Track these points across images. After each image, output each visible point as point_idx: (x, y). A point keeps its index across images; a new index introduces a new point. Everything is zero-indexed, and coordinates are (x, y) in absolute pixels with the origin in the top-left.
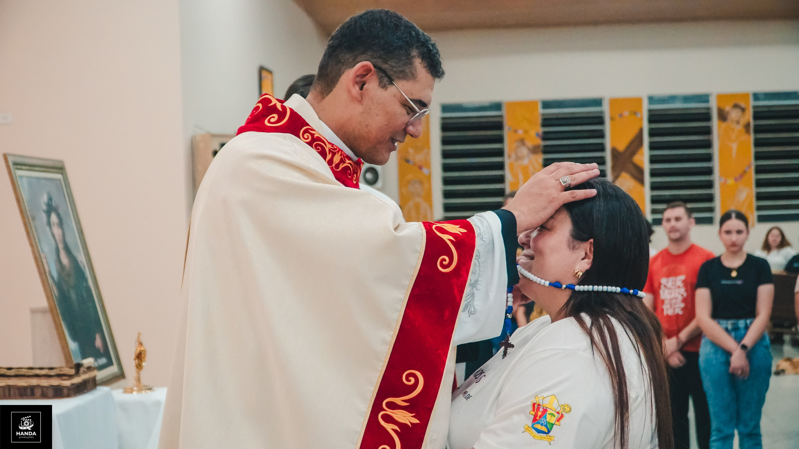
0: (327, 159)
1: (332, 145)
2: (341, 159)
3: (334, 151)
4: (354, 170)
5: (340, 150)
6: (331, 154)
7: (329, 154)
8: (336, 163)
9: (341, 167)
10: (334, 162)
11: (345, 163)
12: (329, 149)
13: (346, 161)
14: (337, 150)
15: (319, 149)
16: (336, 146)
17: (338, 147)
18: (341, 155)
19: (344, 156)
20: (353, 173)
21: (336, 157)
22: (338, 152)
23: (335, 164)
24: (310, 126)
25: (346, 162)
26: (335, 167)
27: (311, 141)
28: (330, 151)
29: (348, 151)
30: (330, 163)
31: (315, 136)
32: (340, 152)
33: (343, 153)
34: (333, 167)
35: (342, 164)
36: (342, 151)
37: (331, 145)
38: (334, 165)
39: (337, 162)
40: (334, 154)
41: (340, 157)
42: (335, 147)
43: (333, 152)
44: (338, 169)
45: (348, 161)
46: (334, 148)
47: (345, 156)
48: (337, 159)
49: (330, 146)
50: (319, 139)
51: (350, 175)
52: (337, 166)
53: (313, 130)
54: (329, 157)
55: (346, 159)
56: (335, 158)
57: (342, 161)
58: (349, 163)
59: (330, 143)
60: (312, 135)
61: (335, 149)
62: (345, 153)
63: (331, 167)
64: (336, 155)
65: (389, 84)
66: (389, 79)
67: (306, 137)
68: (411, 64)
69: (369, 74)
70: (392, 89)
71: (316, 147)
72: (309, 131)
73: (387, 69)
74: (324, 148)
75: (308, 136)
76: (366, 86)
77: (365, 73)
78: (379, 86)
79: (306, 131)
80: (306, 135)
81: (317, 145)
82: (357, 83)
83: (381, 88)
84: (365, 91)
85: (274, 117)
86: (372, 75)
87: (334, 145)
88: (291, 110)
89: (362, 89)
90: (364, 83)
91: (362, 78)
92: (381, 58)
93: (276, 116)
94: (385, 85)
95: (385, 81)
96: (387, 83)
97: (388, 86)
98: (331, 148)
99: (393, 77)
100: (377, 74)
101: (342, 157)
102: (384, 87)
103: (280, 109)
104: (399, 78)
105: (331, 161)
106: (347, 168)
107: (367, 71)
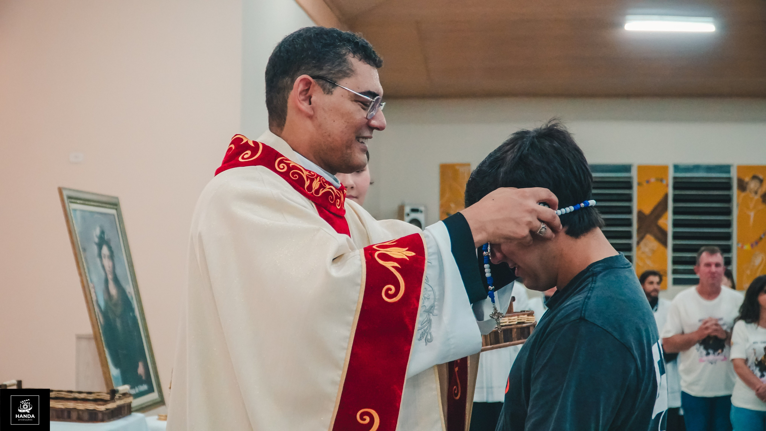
0: (306, 187)
1: (310, 172)
2: (321, 184)
3: (312, 177)
4: (336, 196)
5: (318, 176)
6: (309, 181)
7: (307, 180)
9: (321, 192)
10: (313, 188)
11: (325, 188)
12: (306, 176)
13: (326, 186)
14: (316, 176)
15: (296, 177)
16: (313, 172)
17: (316, 173)
18: (320, 181)
20: (335, 198)
22: (316, 178)
23: (314, 190)
24: (283, 156)
25: (326, 188)
26: (315, 193)
27: (287, 170)
28: (307, 178)
29: (327, 177)
30: (309, 189)
31: (291, 165)
32: (319, 178)
33: (322, 179)
34: (312, 193)
36: (321, 177)
37: (308, 172)
38: (313, 191)
39: (316, 188)
40: (312, 181)
41: (319, 182)
42: (313, 174)
43: (310, 179)
44: (318, 195)
45: (328, 186)
46: (311, 174)
47: (324, 181)
48: (316, 185)
49: (307, 173)
50: (295, 167)
51: (332, 200)
52: (317, 191)
53: (289, 160)
55: (326, 184)
56: (314, 185)
57: (322, 186)
58: (329, 188)
59: (307, 170)
60: (288, 165)
63: (310, 193)
64: (314, 182)
65: (333, 87)
66: (331, 84)
67: (282, 167)
68: (345, 61)
69: (311, 86)
70: (337, 91)
71: (293, 176)
72: (284, 161)
73: (325, 74)
74: (301, 177)
75: (283, 166)
76: (313, 99)
77: (307, 88)
78: (324, 93)
79: (281, 162)
80: (281, 166)
81: (293, 174)
82: (304, 100)
83: (327, 94)
84: (313, 104)
85: (247, 154)
86: (314, 86)
87: (311, 171)
88: (263, 144)
89: (310, 103)
90: (310, 97)
91: (306, 94)
92: (315, 67)
93: (249, 152)
94: (329, 89)
95: (328, 85)
96: (331, 87)
97: (332, 90)
98: (308, 175)
99: (334, 79)
100: (318, 83)
101: (321, 183)
102: (329, 92)
103: (252, 145)
104: (340, 78)
105: (310, 187)
106: (328, 194)
107: (308, 83)
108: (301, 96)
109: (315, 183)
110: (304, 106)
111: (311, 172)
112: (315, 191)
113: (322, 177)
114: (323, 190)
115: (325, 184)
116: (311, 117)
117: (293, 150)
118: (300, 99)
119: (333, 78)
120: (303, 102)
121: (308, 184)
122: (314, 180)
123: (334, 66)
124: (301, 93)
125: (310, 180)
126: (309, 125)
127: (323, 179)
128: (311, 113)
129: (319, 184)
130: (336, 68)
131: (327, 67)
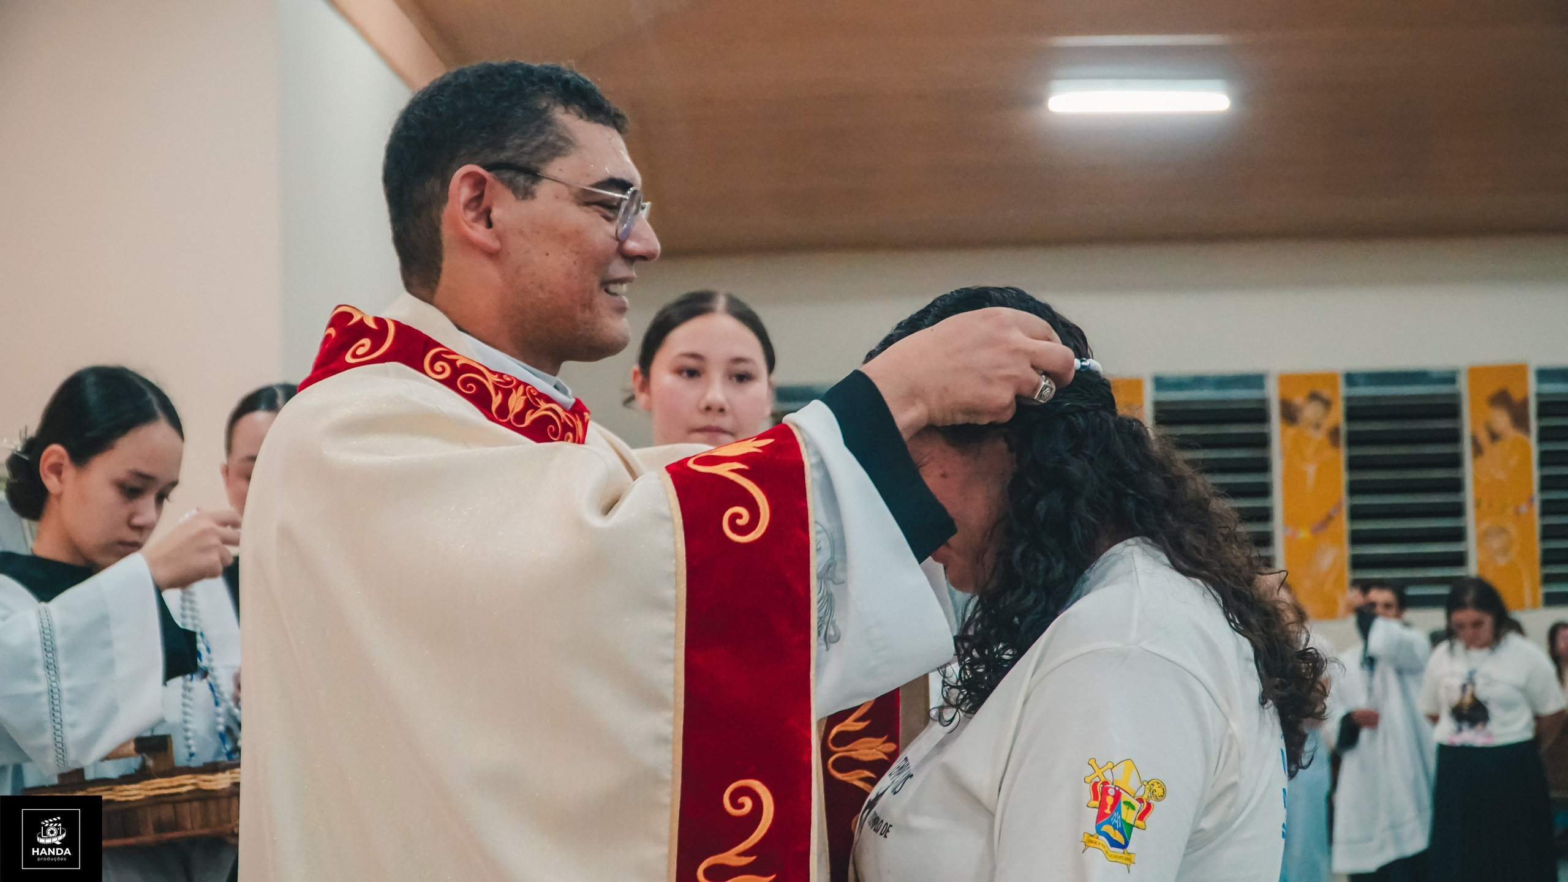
0: (494, 407)
1: (501, 375)
2: (527, 401)
3: (507, 386)
4: (562, 422)
5: (519, 383)
6: (500, 396)
7: (497, 394)
8: (515, 412)
9: (529, 418)
10: (510, 411)
11: (536, 409)
12: (494, 385)
13: (539, 404)
14: (515, 383)
15: (471, 389)
16: (509, 376)
17: (516, 379)
18: (524, 394)
19: (532, 395)
20: (562, 428)
22: (516, 387)
23: (513, 414)
24: (439, 345)
25: (539, 408)
26: (516, 420)
27: (451, 375)
28: (497, 389)
29: (541, 383)
30: (502, 413)
31: (458, 363)
32: (521, 388)
33: (530, 389)
34: (510, 420)
35: (530, 412)
36: (526, 385)
37: (497, 376)
38: (511, 416)
39: (517, 410)
40: (507, 394)
41: (524, 398)
42: (508, 379)
43: (503, 390)
44: (523, 423)
45: (543, 405)
46: (505, 380)
47: (535, 394)
48: (516, 403)
49: (495, 378)
50: (467, 368)
51: (555, 435)
52: (520, 417)
53: (454, 353)
54: (497, 400)
55: (540, 399)
56: (511, 404)
57: (529, 406)
58: (547, 410)
59: (494, 373)
60: (452, 363)
61: (511, 382)
62: (534, 388)
63: (505, 422)
64: (512, 396)
67: (439, 369)
68: (549, 122)
69: (487, 189)
70: (544, 189)
71: (464, 386)
72: (443, 355)
73: (514, 157)
74: (481, 386)
75: (443, 367)
76: (496, 214)
77: (477, 193)
78: (517, 198)
79: (436, 358)
80: (438, 366)
81: (465, 382)
82: (476, 220)
83: (523, 198)
84: (497, 226)
85: (363, 345)
86: (494, 188)
87: (504, 374)
88: (397, 324)
89: (490, 224)
90: (488, 211)
91: (478, 207)
93: (367, 342)
94: (526, 188)
95: (523, 180)
96: (529, 183)
97: (533, 188)
98: (496, 382)
99: (534, 165)
101: (527, 399)
102: (527, 194)
103: (373, 325)
104: (546, 160)
105: (503, 410)
106: (545, 420)
107: (479, 183)
108: (467, 211)
109: (515, 400)
110: (479, 233)
111: (504, 376)
112: (516, 416)
113: (528, 385)
114: (533, 413)
115: (537, 399)
116: (493, 255)
117: (460, 329)
118: (467, 219)
119: (532, 161)
120: (476, 225)
121: (500, 403)
122: (512, 391)
123: (528, 135)
124: (467, 206)
125: (502, 394)
126: (490, 271)
127: (532, 391)
128: (496, 245)
129: (522, 401)
130: (534, 140)
131: (514, 140)
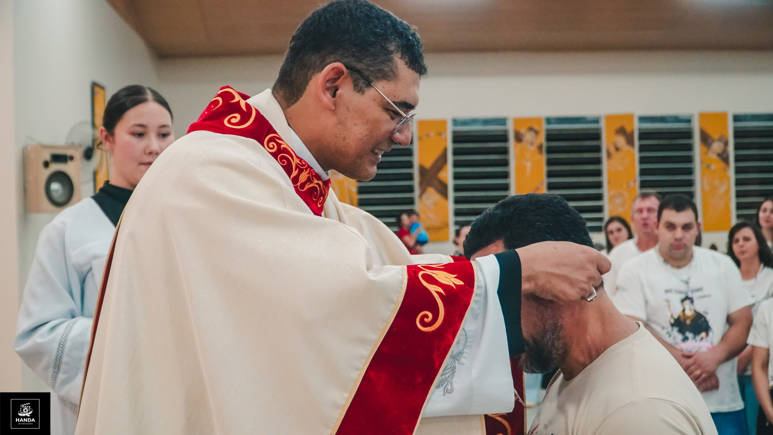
0: (292, 176)
1: (301, 160)
2: (309, 178)
3: (303, 166)
4: (321, 191)
5: (309, 167)
7: (296, 170)
8: (301, 182)
9: (308, 187)
10: (300, 181)
12: (296, 164)
13: (314, 180)
15: (284, 162)
16: (305, 161)
17: (307, 163)
18: (309, 174)
19: (312, 175)
20: (319, 194)
21: (303, 174)
22: (306, 169)
24: (276, 133)
25: (313, 182)
26: (300, 186)
27: (276, 150)
28: (297, 167)
29: (318, 168)
30: (295, 180)
31: (282, 146)
32: (309, 169)
33: (312, 171)
34: (298, 186)
35: (308, 183)
36: (311, 168)
37: (299, 160)
38: (299, 184)
39: (303, 181)
40: (301, 171)
41: (309, 175)
42: (304, 163)
43: (299, 168)
44: (304, 189)
46: (303, 164)
47: (314, 173)
48: (303, 177)
49: (298, 161)
50: (285, 151)
51: (316, 197)
52: (304, 185)
53: (282, 140)
54: (295, 173)
55: (315, 177)
56: (301, 176)
57: (309, 180)
58: (317, 184)
59: (298, 158)
60: (279, 144)
61: (304, 166)
63: (295, 185)
64: (303, 172)
65: (366, 87)
66: (366, 81)
67: (271, 146)
68: (390, 60)
69: (342, 78)
70: (370, 93)
71: (281, 161)
72: (276, 139)
73: (363, 69)
74: (290, 163)
75: (274, 146)
76: (339, 92)
77: (336, 77)
78: (354, 90)
79: (272, 140)
80: (271, 144)
81: (282, 158)
82: (328, 89)
83: (357, 92)
84: (338, 98)
85: (235, 118)
86: (345, 78)
88: (258, 112)
89: (334, 95)
90: (336, 89)
91: (333, 84)
92: (353, 56)
93: (238, 116)
94: (361, 88)
95: (361, 83)
96: (364, 86)
97: (365, 89)
98: (299, 164)
99: (371, 78)
100: (351, 76)
101: (310, 176)
102: (361, 91)
103: (244, 108)
104: (378, 78)
105: (297, 178)
106: (313, 189)
107: (339, 73)
109: (304, 174)
110: (327, 98)
111: (303, 161)
112: (301, 184)
115: (313, 177)
119: (371, 76)
120: (327, 92)
121: (295, 174)
122: (304, 170)
123: (376, 62)
124: (328, 81)
125: (298, 170)
128: (333, 107)
129: (307, 177)
130: (377, 66)
131: (367, 61)
